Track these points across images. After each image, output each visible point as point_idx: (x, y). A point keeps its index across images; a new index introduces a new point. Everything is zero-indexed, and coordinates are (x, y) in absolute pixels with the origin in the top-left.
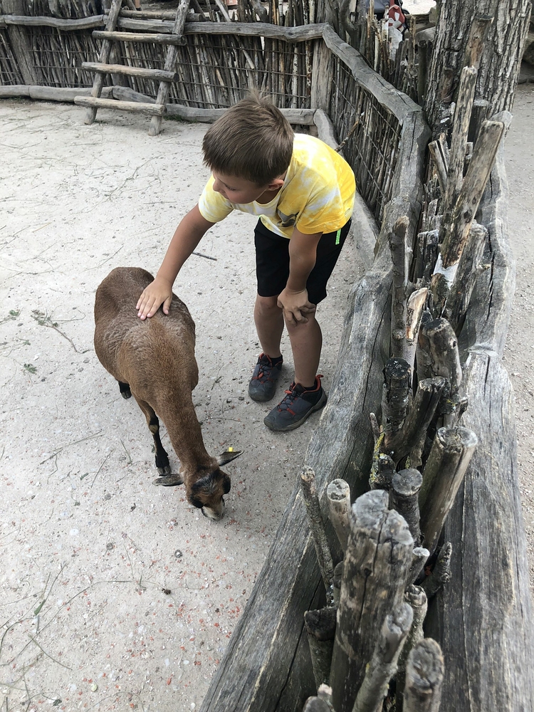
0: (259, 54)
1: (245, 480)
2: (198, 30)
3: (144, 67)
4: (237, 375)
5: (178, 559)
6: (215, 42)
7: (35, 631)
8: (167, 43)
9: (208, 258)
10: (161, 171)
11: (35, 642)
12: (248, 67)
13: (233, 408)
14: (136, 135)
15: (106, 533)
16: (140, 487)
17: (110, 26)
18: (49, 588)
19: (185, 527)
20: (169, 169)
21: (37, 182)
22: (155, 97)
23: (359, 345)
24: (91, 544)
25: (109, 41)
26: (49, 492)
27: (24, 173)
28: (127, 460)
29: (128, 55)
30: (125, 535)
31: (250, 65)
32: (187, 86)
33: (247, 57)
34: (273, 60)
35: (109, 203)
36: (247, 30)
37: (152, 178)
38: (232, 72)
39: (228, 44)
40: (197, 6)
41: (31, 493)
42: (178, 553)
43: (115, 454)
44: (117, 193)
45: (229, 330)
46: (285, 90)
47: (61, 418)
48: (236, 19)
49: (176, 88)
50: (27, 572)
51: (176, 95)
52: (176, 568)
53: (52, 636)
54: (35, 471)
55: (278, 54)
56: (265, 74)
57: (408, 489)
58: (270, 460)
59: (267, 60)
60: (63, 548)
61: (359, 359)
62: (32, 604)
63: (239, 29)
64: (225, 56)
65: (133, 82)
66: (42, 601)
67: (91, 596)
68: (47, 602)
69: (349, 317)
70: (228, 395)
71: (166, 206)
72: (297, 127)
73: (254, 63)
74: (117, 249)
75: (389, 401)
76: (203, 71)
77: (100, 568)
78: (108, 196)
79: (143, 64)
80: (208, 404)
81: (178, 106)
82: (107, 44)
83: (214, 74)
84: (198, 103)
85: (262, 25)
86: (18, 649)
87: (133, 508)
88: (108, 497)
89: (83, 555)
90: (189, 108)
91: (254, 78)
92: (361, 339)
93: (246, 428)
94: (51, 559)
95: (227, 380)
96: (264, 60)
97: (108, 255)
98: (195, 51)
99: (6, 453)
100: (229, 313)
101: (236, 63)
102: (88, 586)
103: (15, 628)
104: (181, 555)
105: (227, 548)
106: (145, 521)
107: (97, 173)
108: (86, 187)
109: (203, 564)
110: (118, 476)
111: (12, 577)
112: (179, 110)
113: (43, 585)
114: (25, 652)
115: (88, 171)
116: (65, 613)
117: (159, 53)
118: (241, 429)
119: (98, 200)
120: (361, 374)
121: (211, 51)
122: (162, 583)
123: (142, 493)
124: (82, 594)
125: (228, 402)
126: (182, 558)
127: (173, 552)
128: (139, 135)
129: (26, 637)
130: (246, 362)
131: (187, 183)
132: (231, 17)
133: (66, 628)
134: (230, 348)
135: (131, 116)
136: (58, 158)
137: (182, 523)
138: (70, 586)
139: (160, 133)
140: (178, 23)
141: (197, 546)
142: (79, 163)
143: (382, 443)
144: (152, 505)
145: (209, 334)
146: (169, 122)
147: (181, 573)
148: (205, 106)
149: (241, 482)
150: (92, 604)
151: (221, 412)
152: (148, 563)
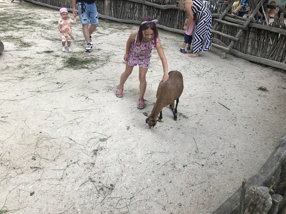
0: (276, 39)
1: (212, 192)
2: (254, 26)
3: (228, 34)
4: (223, 154)
5: (179, 206)
6: (259, 31)
7: (128, 204)
8: (239, 28)
9: (227, 108)
10: (220, 72)
11: (127, 207)
12: (270, 43)
13: (217, 165)
14: (215, 57)
15: (159, 186)
16: (175, 177)
17: (221, 18)
18: (137, 193)
19: (185, 197)
20: (224, 72)
21: (176, 64)
22: (228, 45)
23: (277, 158)
24: (153, 187)
25: (218, 23)
26: (146, 164)
27: (173, 60)
28: (174, 166)
29: (223, 28)
30: (165, 189)
31: (271, 42)
32: (241, 44)
33: (271, 39)
34: (282, 43)
35: (198, 78)
36: (274, 30)
37: (216, 74)
38: (262, 43)
39: (264, 33)
40: (257, 18)
41: (141, 161)
42: (180, 204)
43: (170, 162)
44: (202, 75)
45: (225, 137)
46: (283, 55)
47: (157, 142)
48: (271, 25)
49: (237, 44)
50: (132, 185)
51: (236, 46)
52: (178, 209)
53: (133, 208)
54: (144, 155)
55: (285, 41)
56: (276, 47)
57: (276, 200)
58: (224, 190)
59: (279, 42)
60: (145, 183)
61: (276, 163)
62: (130, 195)
63: (271, 29)
64: (261, 37)
65: (222, 38)
66: (133, 196)
67: (148, 202)
68: (134, 197)
69: (277, 148)
70: (217, 160)
71: (218, 85)
72: (282, 70)
73: (272, 42)
74: (195, 94)
75: (281, 176)
76: (250, 41)
77: (153, 196)
78: (198, 75)
79: (228, 33)
80: (208, 160)
81: (235, 50)
82: (217, 24)
83: (254, 42)
84: (243, 51)
85: (281, 30)
86: (122, 206)
87: (170, 182)
88: (164, 175)
89: (150, 189)
90: (239, 52)
91: (270, 48)
92: (279, 156)
93: (220, 174)
94: (140, 185)
95: (218, 154)
96: (277, 42)
97: (191, 95)
98: (250, 33)
99: (138, 146)
100: (228, 131)
101: (265, 40)
102: (148, 199)
103: (123, 200)
104: (181, 205)
105: (198, 212)
106: (173, 188)
107: (197, 66)
108: (192, 70)
109: (187, 213)
110: (169, 169)
111: (127, 184)
112: (235, 52)
113: (135, 192)
114: (123, 209)
115: (194, 65)
116: (138, 203)
117: (235, 30)
118: (217, 174)
119: (194, 75)
120: (274, 168)
121: (256, 34)
122: (172, 211)
123: (175, 179)
124: (145, 201)
125: (216, 162)
126: (181, 207)
127: (179, 203)
128: (217, 57)
129: (125, 204)
130: (228, 151)
131: (229, 79)
132: (269, 24)
133: (137, 208)
134: (223, 144)
135: (216, 49)
136: (186, 57)
137: (185, 195)
138: (143, 196)
139: (225, 58)
140: (247, 22)
141: (187, 205)
142: (192, 61)
143: (273, 187)
144: (177, 184)
145: (217, 135)
146: (230, 55)
147: (179, 211)
148: (246, 53)
149: (211, 192)
150: (147, 205)
151: (212, 165)
152: (169, 202)
